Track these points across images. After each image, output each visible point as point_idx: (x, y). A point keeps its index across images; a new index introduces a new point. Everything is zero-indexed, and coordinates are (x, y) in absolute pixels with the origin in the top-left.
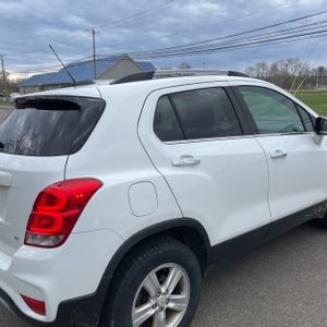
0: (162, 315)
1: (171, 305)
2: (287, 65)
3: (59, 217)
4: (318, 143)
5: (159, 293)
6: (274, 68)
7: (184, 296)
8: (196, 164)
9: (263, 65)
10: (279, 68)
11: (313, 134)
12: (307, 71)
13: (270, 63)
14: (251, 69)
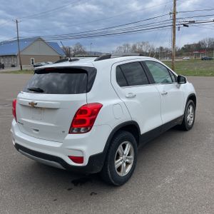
0: (125, 164)
1: (127, 160)
2: (142, 46)
3: (88, 119)
4: (179, 88)
5: (123, 154)
6: (134, 47)
7: (132, 157)
8: (134, 97)
9: (128, 45)
10: (137, 47)
11: (176, 84)
12: (153, 49)
13: (131, 45)
14: (120, 47)
